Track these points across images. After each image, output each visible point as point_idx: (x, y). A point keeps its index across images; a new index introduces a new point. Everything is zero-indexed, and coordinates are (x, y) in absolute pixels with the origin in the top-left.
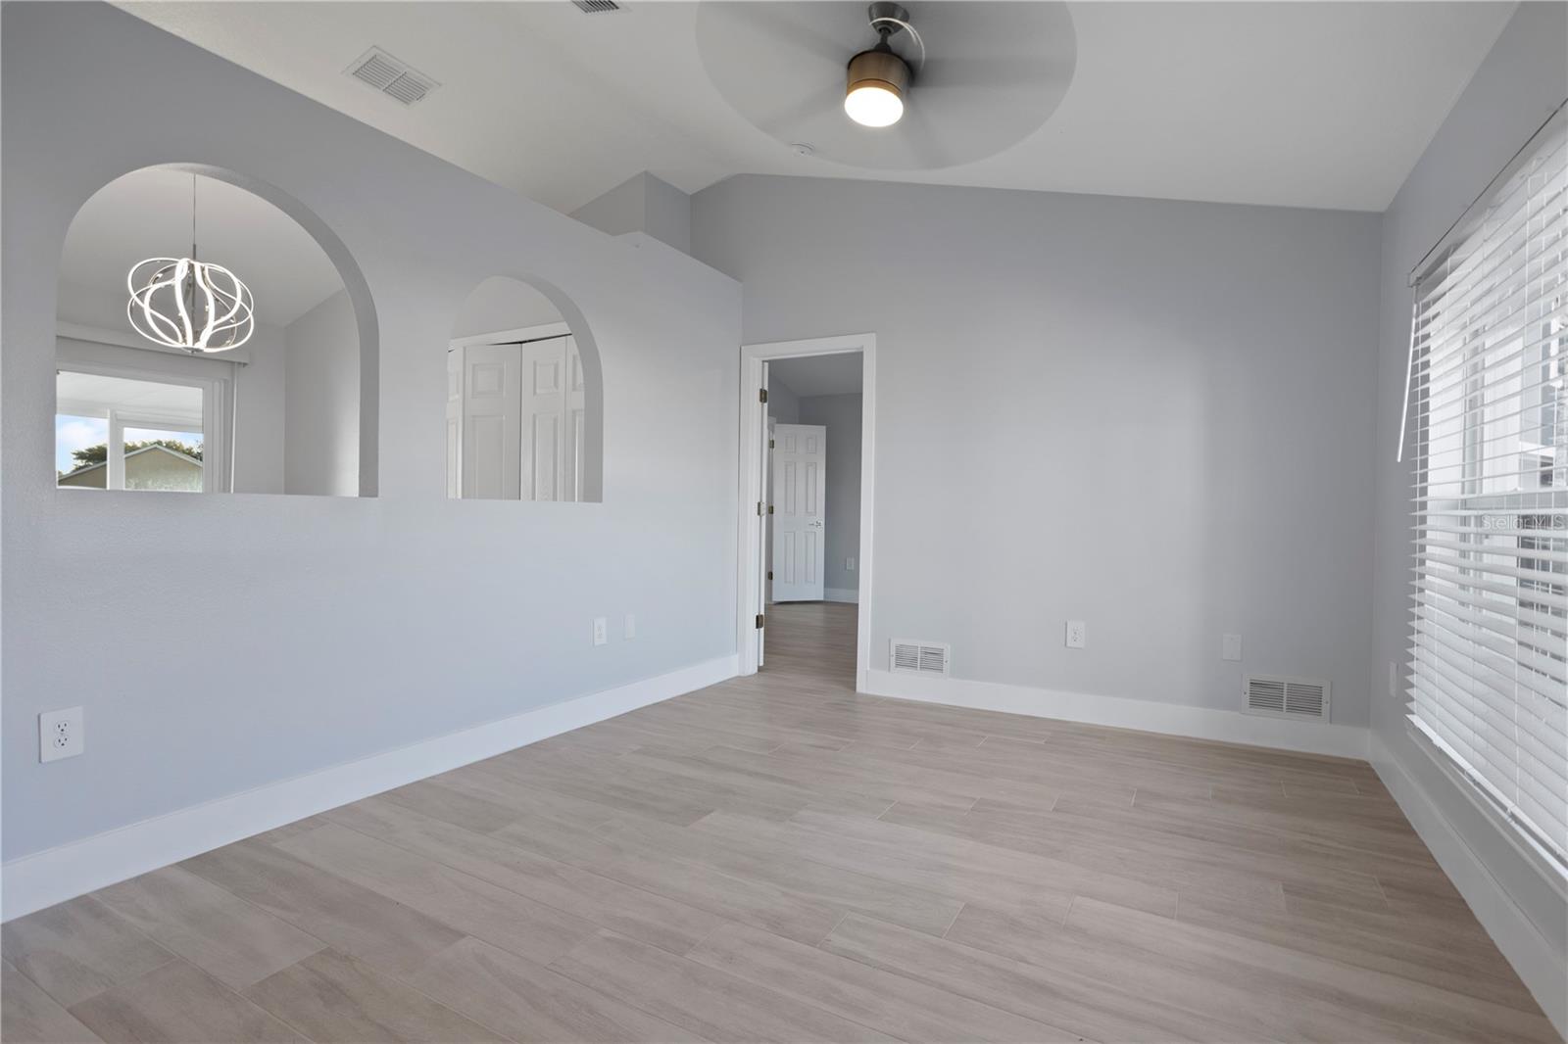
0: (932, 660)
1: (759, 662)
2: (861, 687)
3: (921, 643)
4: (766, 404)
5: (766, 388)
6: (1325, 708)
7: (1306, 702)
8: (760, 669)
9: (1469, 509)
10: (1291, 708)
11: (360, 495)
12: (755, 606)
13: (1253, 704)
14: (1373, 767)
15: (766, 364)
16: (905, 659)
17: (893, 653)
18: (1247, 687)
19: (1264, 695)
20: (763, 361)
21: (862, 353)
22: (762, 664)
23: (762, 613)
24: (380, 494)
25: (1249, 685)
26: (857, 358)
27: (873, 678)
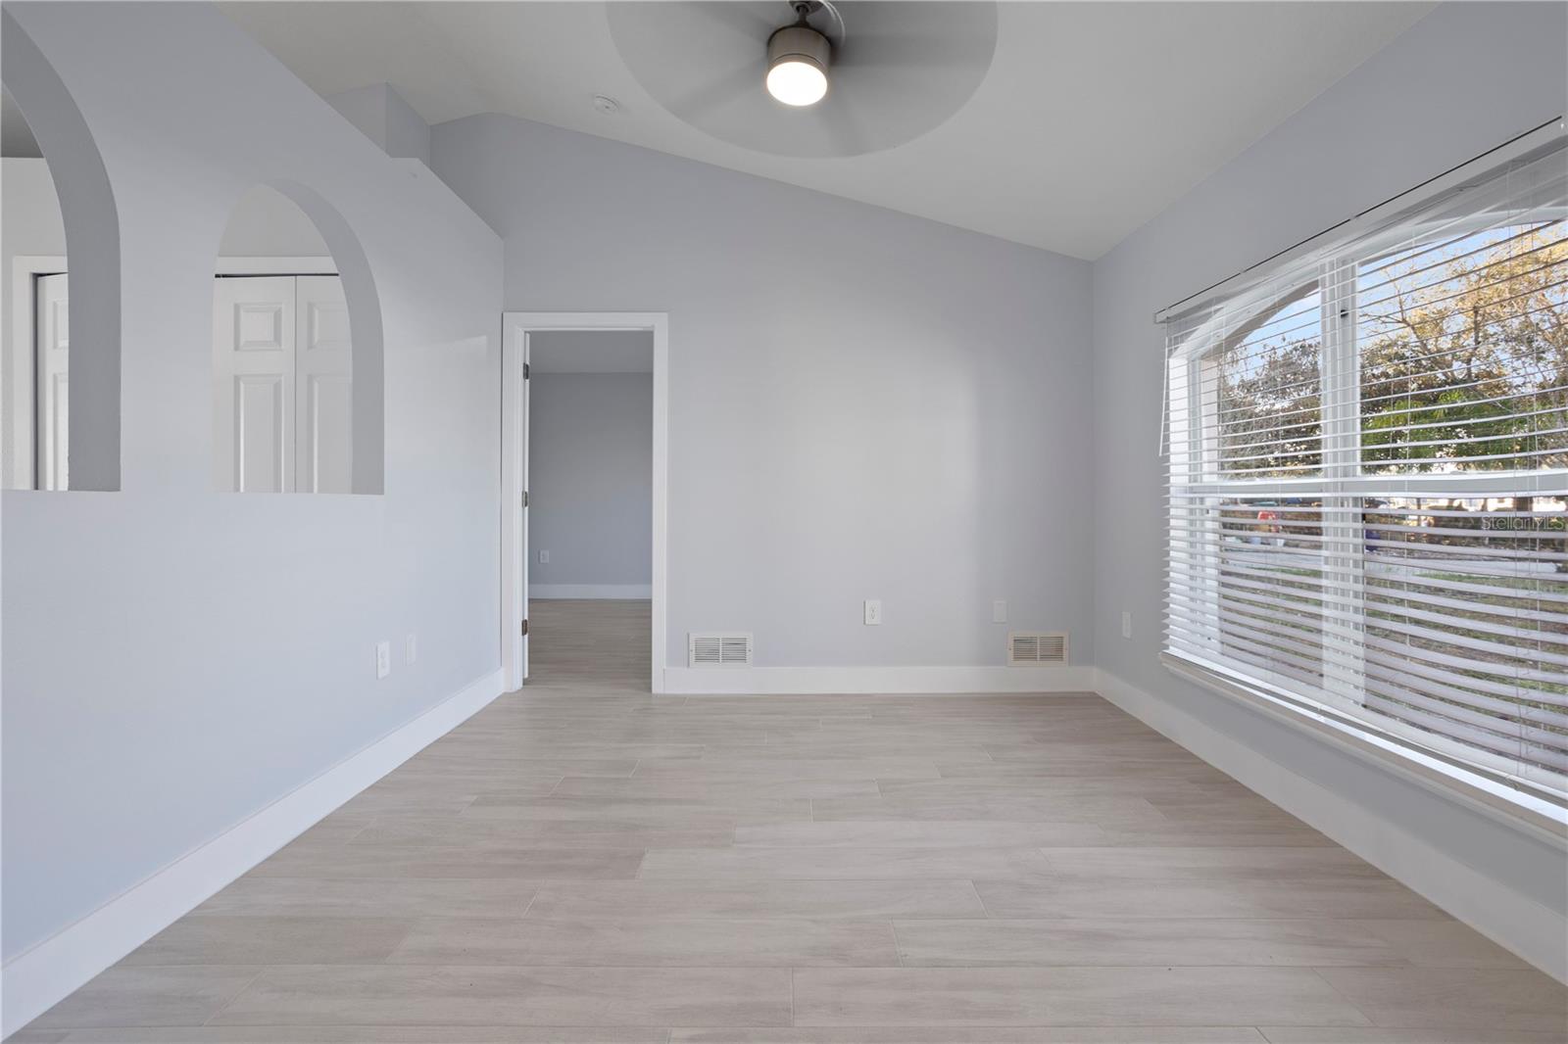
0: (736, 651)
1: (524, 675)
2: (658, 687)
3: (721, 635)
4: (527, 381)
5: (528, 363)
6: (1065, 654)
7: (1055, 651)
8: (525, 682)
9: (1195, 493)
10: (1043, 657)
11: (69, 489)
12: (519, 611)
13: (1017, 658)
14: (1101, 695)
15: (528, 335)
16: (708, 653)
17: (692, 647)
18: (1011, 643)
19: (1024, 649)
20: (526, 332)
21: (652, 333)
22: (526, 676)
23: (526, 618)
24: (122, 488)
25: (1013, 642)
26: (646, 338)
27: (669, 677)
